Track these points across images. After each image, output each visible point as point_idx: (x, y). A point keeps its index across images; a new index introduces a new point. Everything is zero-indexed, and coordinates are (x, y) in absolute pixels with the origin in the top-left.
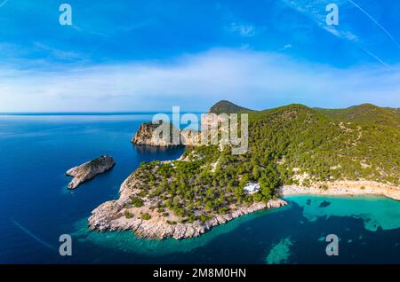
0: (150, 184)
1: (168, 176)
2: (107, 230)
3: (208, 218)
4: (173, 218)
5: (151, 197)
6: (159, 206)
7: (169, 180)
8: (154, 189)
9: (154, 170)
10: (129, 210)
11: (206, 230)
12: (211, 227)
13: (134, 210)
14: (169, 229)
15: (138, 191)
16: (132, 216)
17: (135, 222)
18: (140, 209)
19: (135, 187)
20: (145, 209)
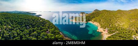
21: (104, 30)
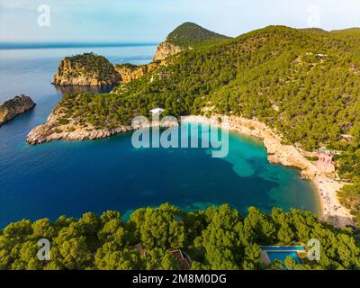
0: (73, 108)
1: (89, 101)
2: (43, 142)
3: (113, 127)
4: (90, 127)
5: (75, 117)
6: (81, 121)
7: (90, 104)
8: (77, 111)
9: (77, 98)
10: (58, 128)
11: (111, 134)
12: (116, 133)
13: (62, 127)
14: (87, 134)
15: (64, 114)
16: (61, 131)
17: (64, 134)
18: (66, 126)
19: (61, 112)
20: (70, 125)
21: (312, 155)
